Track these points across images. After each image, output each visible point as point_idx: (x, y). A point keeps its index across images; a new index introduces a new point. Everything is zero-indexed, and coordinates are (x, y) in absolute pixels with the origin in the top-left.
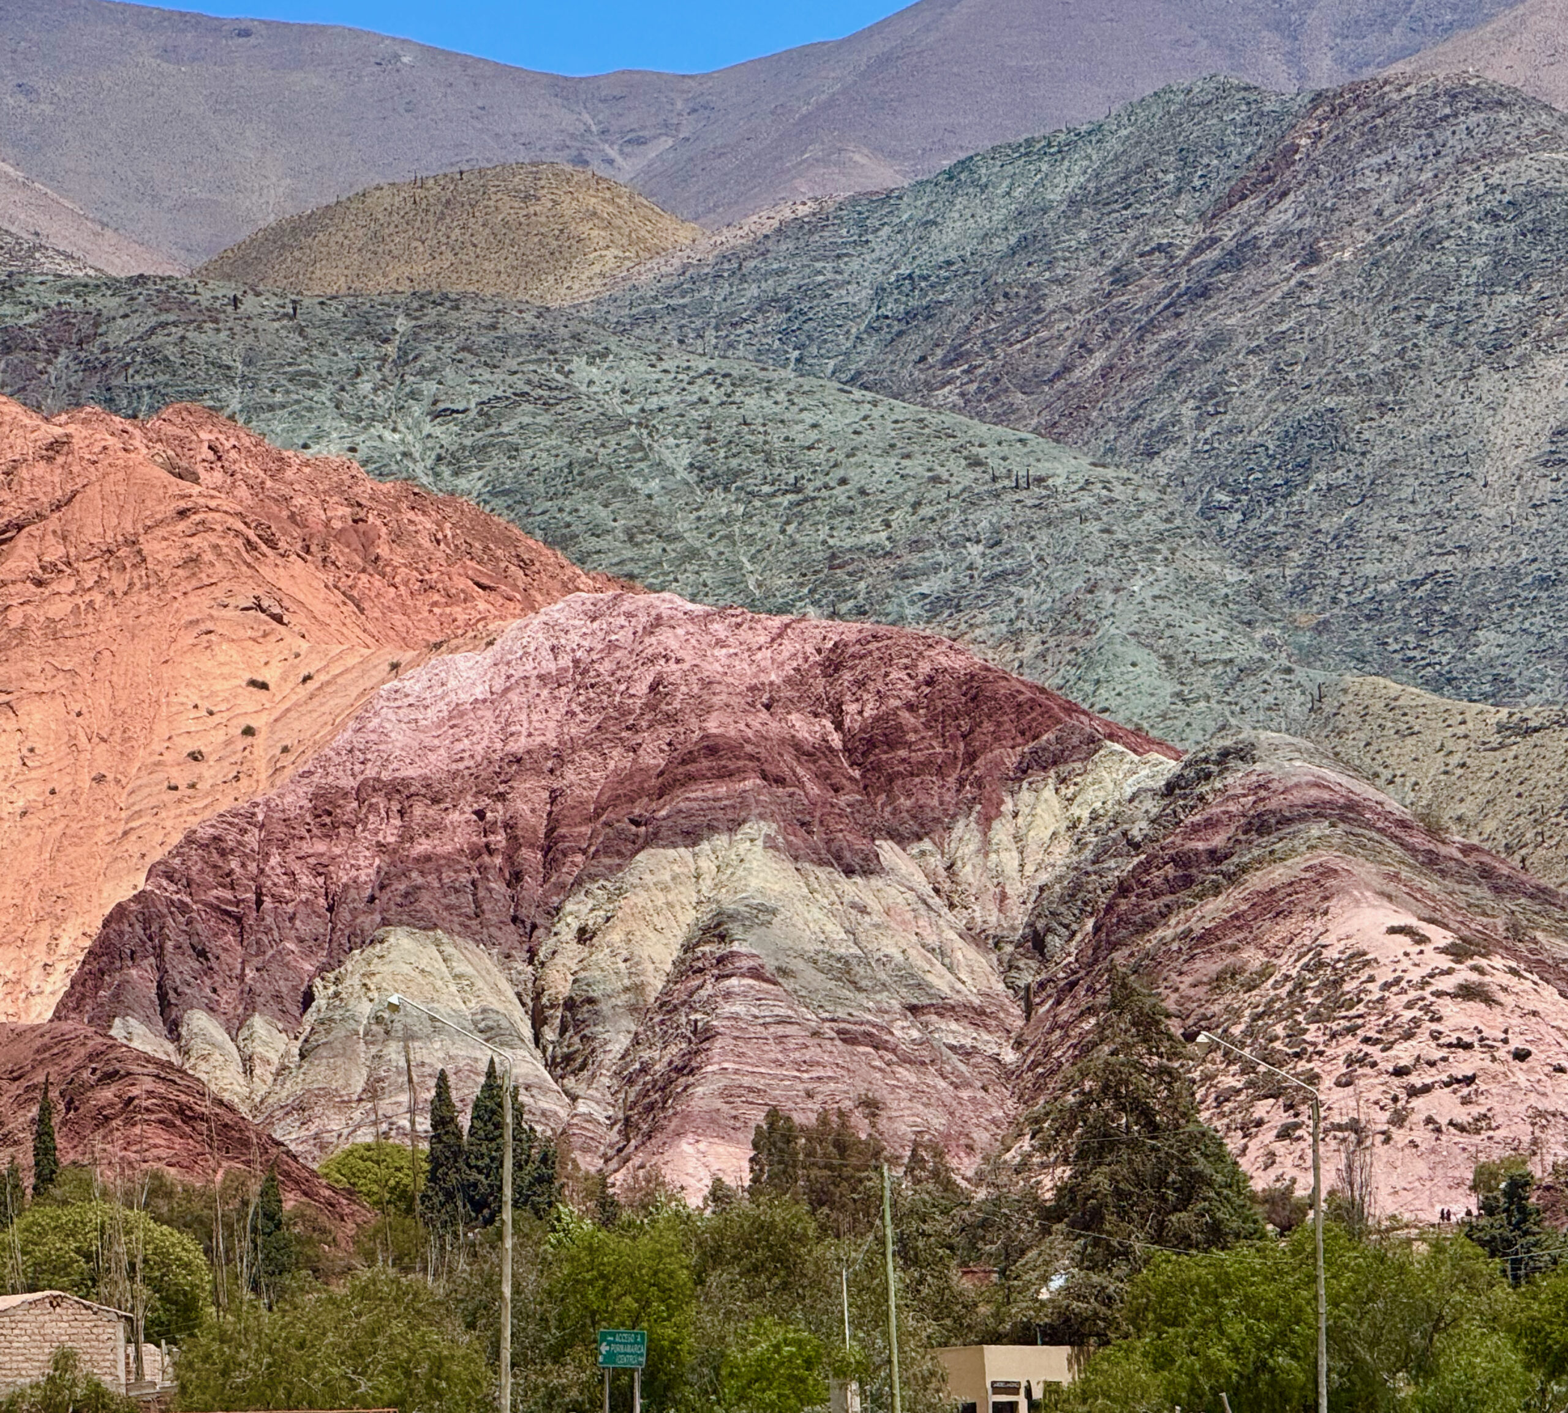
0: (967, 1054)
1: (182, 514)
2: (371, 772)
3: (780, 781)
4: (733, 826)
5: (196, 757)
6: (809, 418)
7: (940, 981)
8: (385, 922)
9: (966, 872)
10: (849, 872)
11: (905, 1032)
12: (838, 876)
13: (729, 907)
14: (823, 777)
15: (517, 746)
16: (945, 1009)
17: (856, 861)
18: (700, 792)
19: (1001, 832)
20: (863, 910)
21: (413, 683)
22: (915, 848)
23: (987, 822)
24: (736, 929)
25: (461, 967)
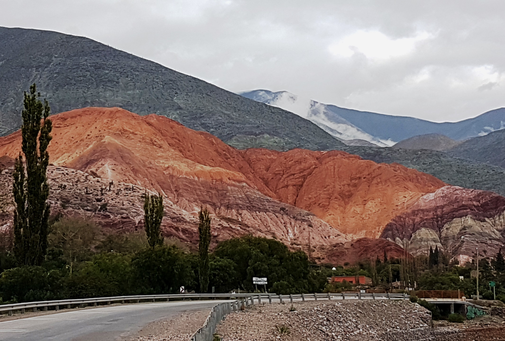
0: (497, 245)
1: (395, 176)
2: (419, 208)
3: (472, 210)
4: (466, 216)
5: (397, 206)
6: (472, 165)
7: (493, 235)
8: (421, 227)
9: (497, 222)
10: (481, 221)
11: (489, 242)
12: (480, 222)
13: (466, 226)
14: (478, 210)
15: (438, 205)
16: (495, 239)
17: (482, 220)
18: (462, 211)
19: (501, 217)
20: (483, 226)
21: (425, 197)
22: (490, 219)
23: (499, 216)
24: (467, 228)
25: (431, 233)
